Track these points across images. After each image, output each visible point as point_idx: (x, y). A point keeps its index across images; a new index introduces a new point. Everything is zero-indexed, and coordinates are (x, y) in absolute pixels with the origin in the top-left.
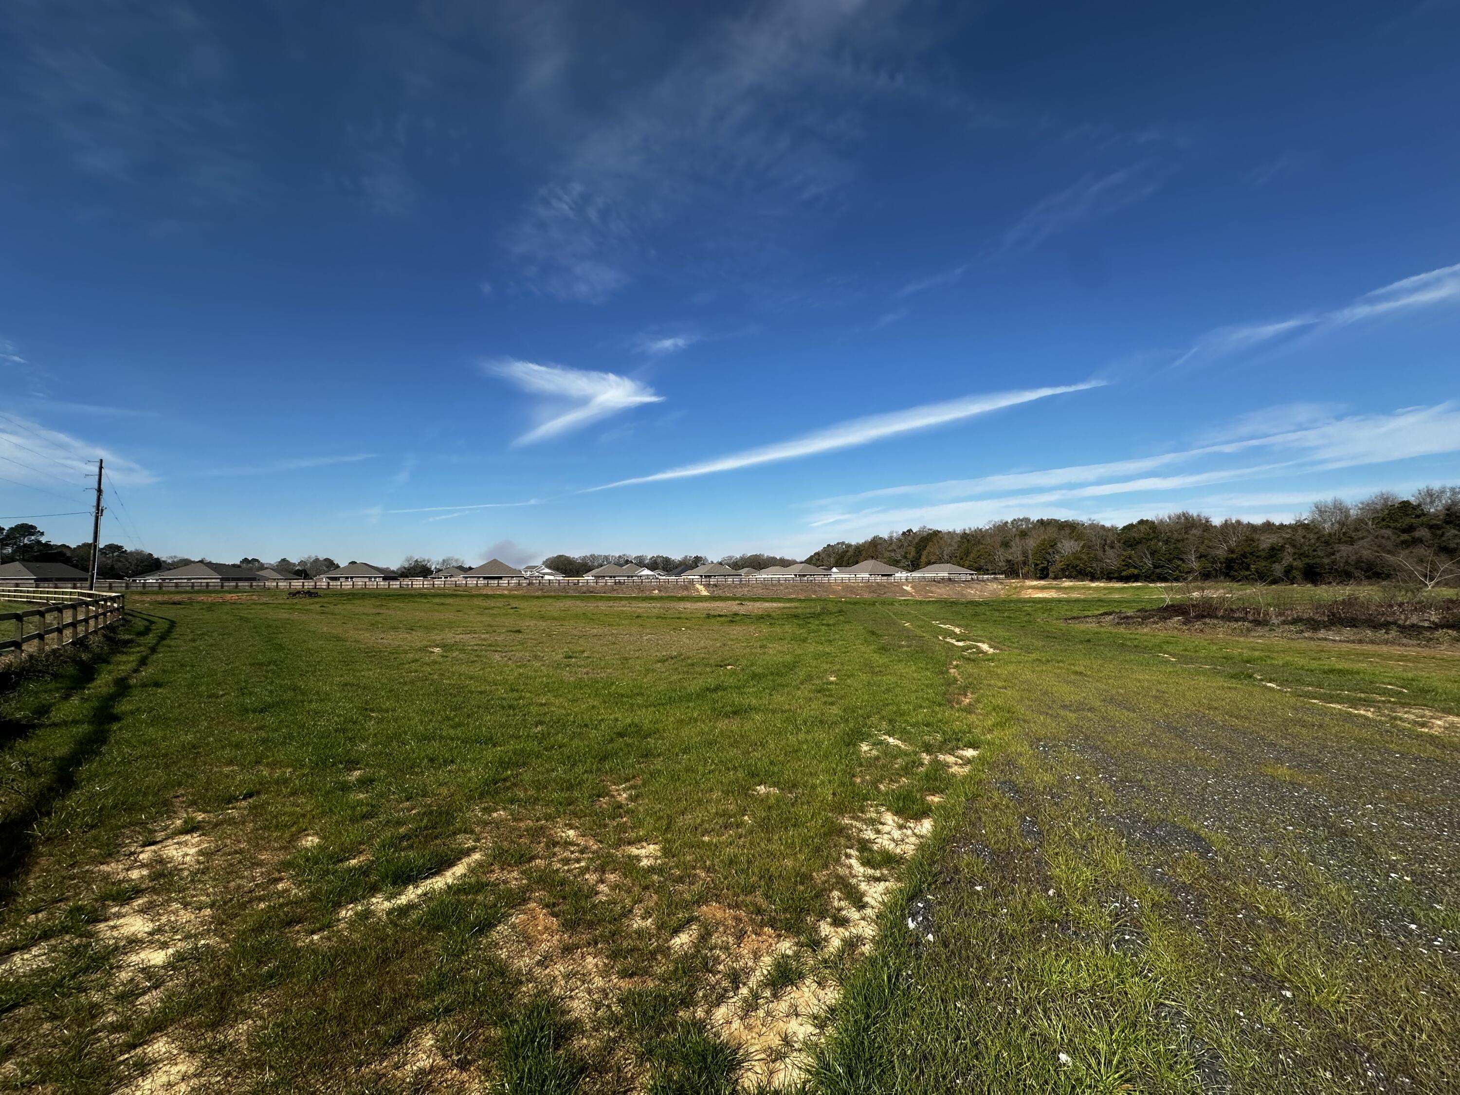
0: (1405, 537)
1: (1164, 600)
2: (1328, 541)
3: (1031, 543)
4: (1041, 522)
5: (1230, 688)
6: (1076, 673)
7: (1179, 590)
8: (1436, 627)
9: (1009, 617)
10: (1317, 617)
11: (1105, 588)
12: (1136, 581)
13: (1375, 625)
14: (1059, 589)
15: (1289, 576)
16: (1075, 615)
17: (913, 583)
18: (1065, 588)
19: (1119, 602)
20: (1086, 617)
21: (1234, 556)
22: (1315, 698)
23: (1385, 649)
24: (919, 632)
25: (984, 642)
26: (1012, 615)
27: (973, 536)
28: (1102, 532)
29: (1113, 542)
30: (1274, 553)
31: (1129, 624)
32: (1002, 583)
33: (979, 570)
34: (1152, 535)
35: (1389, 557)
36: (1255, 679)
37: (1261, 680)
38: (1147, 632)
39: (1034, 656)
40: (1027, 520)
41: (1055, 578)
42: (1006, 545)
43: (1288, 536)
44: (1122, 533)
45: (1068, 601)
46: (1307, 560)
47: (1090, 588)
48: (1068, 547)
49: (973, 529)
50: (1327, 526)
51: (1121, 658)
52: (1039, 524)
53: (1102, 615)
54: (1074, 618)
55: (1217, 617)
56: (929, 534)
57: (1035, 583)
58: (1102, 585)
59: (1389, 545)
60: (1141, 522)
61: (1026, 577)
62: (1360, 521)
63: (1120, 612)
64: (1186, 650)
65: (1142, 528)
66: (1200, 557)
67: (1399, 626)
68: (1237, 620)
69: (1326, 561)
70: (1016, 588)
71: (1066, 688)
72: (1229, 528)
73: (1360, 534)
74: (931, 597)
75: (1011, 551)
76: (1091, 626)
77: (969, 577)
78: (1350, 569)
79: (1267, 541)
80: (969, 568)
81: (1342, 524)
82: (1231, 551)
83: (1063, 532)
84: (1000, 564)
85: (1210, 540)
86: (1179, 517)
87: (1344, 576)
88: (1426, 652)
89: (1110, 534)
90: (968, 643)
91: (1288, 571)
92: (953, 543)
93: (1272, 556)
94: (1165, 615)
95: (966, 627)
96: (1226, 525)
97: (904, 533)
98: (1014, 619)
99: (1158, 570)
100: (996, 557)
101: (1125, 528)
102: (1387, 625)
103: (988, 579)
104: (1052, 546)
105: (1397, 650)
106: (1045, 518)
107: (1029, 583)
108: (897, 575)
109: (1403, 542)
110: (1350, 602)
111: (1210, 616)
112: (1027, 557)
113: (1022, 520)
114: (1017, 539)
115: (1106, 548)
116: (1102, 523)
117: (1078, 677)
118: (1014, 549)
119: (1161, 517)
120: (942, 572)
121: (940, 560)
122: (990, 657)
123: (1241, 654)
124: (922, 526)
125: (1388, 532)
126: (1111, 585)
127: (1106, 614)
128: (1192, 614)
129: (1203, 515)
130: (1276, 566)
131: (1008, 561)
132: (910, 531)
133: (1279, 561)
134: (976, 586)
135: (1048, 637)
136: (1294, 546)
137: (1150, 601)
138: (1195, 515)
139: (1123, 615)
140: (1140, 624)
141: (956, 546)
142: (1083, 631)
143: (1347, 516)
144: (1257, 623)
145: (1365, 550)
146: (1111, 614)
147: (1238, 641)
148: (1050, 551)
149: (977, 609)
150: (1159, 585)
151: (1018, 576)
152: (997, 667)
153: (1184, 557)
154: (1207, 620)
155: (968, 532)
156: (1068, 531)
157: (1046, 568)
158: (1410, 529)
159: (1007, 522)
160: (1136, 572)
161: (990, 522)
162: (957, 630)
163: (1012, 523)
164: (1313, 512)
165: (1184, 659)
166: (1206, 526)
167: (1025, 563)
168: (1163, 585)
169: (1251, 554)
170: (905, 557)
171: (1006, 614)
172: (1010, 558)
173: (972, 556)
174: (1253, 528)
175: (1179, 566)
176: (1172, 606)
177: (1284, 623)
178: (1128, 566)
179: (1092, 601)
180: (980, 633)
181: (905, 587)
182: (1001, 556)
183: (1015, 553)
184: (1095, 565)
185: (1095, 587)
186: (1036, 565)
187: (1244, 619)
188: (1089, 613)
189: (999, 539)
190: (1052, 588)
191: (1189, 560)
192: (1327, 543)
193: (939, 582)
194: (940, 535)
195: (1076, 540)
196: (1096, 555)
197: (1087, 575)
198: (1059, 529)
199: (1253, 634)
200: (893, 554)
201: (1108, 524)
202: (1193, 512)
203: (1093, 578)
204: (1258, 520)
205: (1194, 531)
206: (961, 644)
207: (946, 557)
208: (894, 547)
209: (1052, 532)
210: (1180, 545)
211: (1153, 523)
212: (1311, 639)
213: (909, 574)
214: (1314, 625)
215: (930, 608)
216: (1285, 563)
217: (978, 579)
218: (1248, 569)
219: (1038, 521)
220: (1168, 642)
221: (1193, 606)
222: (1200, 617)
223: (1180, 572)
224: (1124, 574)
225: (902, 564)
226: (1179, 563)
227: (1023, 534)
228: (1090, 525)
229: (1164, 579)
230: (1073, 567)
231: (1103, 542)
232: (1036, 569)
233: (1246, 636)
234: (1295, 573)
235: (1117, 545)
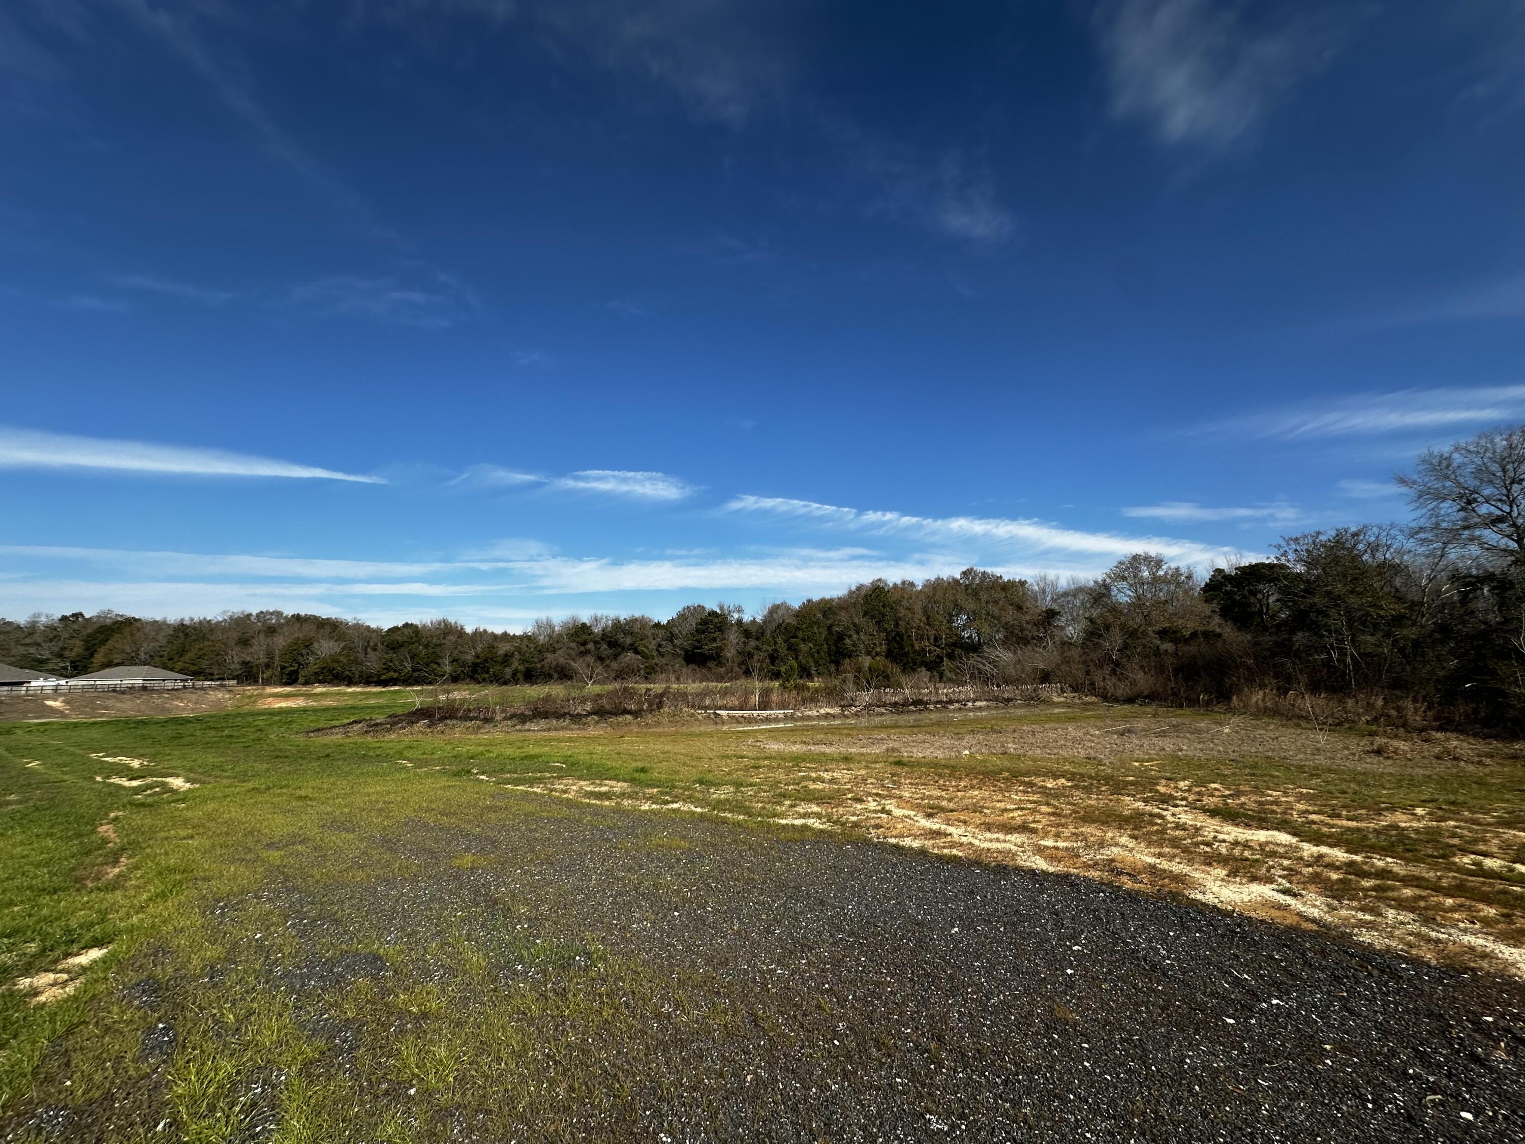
0: (582, 648)
1: (414, 704)
2: (542, 650)
3: (280, 642)
4: (297, 618)
5: (449, 787)
6: (300, 798)
7: (430, 693)
8: (589, 714)
9: (230, 736)
10: (527, 713)
11: (361, 693)
12: (395, 685)
13: (559, 716)
14: (308, 696)
15: (514, 679)
16: (321, 726)
17: (70, 698)
18: (316, 694)
19: (372, 708)
20: (334, 727)
21: (479, 661)
22: (509, 784)
23: (561, 734)
24: (56, 774)
25: (177, 776)
26: (235, 734)
27: (195, 629)
28: (366, 633)
29: (376, 645)
30: (507, 658)
31: (377, 731)
32: (231, 691)
33: (199, 674)
34: (415, 639)
35: (572, 663)
36: (473, 774)
37: (477, 774)
38: (393, 739)
39: (250, 785)
40: (279, 614)
41: (306, 683)
42: (244, 642)
43: (517, 645)
44: (387, 635)
45: (315, 710)
46: (527, 665)
47: (345, 694)
48: (326, 648)
49: (196, 620)
50: (542, 638)
51: (358, 772)
52: (294, 620)
53: (350, 724)
54: (318, 730)
55: (456, 718)
56: (116, 623)
57: (279, 690)
58: (359, 689)
59: (573, 653)
60: (406, 625)
61: (267, 682)
62: (560, 635)
63: (371, 719)
64: (424, 753)
65: (406, 631)
66: (453, 662)
67: (571, 715)
68: (471, 720)
69: (539, 666)
70: (250, 697)
71: (280, 820)
72: (479, 635)
73: (559, 645)
74: (103, 715)
75: (251, 650)
76: (337, 737)
77: (180, 684)
78: (552, 672)
79: (503, 648)
80: (180, 672)
81: (550, 637)
82: (477, 656)
83: (322, 631)
84: (232, 667)
85: (462, 646)
86: (440, 623)
87: (547, 677)
88: (582, 733)
89: (374, 635)
90: (149, 780)
91: (515, 674)
92: (160, 638)
93: (505, 662)
94: (413, 719)
95: (153, 757)
96: (476, 633)
97: (64, 619)
98: (238, 737)
99: (416, 674)
100: (228, 658)
101: (390, 630)
102: (564, 715)
103: (210, 687)
104: (307, 646)
105: (568, 734)
106: (302, 613)
107: (270, 690)
108: (33, 683)
109: (581, 653)
110: (547, 699)
111: (451, 717)
112: (272, 658)
113: (272, 614)
114: (262, 636)
115: (369, 650)
116: (367, 624)
117: (300, 803)
118: (255, 648)
119: (424, 622)
120: (133, 678)
121: (131, 660)
122: (181, 797)
123: (468, 752)
124: (105, 609)
125: (573, 645)
126: (369, 689)
127: (355, 722)
128: (437, 716)
129: (459, 623)
130: (507, 670)
131: (244, 663)
132: (77, 616)
133: (509, 666)
134: (187, 695)
135: (277, 757)
136: (520, 653)
137: (403, 706)
138: (453, 622)
139: (373, 723)
140: (388, 731)
141: (163, 641)
142: (325, 745)
143: (554, 632)
144: (486, 720)
145: (559, 658)
146: (360, 722)
147: (470, 739)
148: (304, 651)
149: (182, 729)
150: (415, 688)
151: (255, 681)
152: (187, 809)
153: (440, 661)
154: (448, 722)
155: (187, 622)
156: (328, 629)
157: (296, 672)
158: (584, 644)
159: (250, 615)
160: (395, 675)
161: (225, 612)
162: (136, 763)
163: (258, 615)
164: (534, 627)
165: (420, 763)
166: (460, 633)
167: (268, 666)
168: (419, 688)
169: (491, 659)
170: (60, 656)
171: (226, 732)
172: (248, 659)
173: (188, 657)
174: (494, 637)
175: (435, 669)
176: (421, 709)
177: (505, 719)
178: (388, 669)
179: (344, 709)
180: (175, 763)
181: (50, 703)
182: (235, 658)
183: (257, 653)
184: (354, 669)
185: (351, 693)
186: (283, 668)
187: (476, 718)
188: (337, 723)
189: (235, 635)
190: (301, 695)
191: (444, 664)
192: (540, 652)
193: (123, 693)
194: (138, 624)
195: (336, 641)
196: (356, 657)
197: (344, 679)
198: (318, 627)
199: (482, 731)
200: (32, 650)
201: (373, 625)
202: (452, 620)
203: (350, 683)
204: (498, 631)
205: (451, 637)
206: (135, 783)
207: (143, 657)
208: (38, 638)
209: (308, 630)
210: (437, 650)
211: (416, 627)
212: (520, 731)
213: (63, 682)
214: (523, 719)
215: (94, 734)
216: (513, 667)
217: (193, 687)
218: (487, 672)
219: (293, 616)
220: (410, 747)
221: (439, 708)
222: (443, 719)
223: (435, 675)
224: (383, 677)
225: (50, 666)
226: (435, 666)
227: (271, 630)
228: (355, 625)
229: (418, 682)
230: (329, 670)
231: (366, 644)
232: (282, 673)
233: (476, 733)
234: (519, 675)
235: (380, 647)
